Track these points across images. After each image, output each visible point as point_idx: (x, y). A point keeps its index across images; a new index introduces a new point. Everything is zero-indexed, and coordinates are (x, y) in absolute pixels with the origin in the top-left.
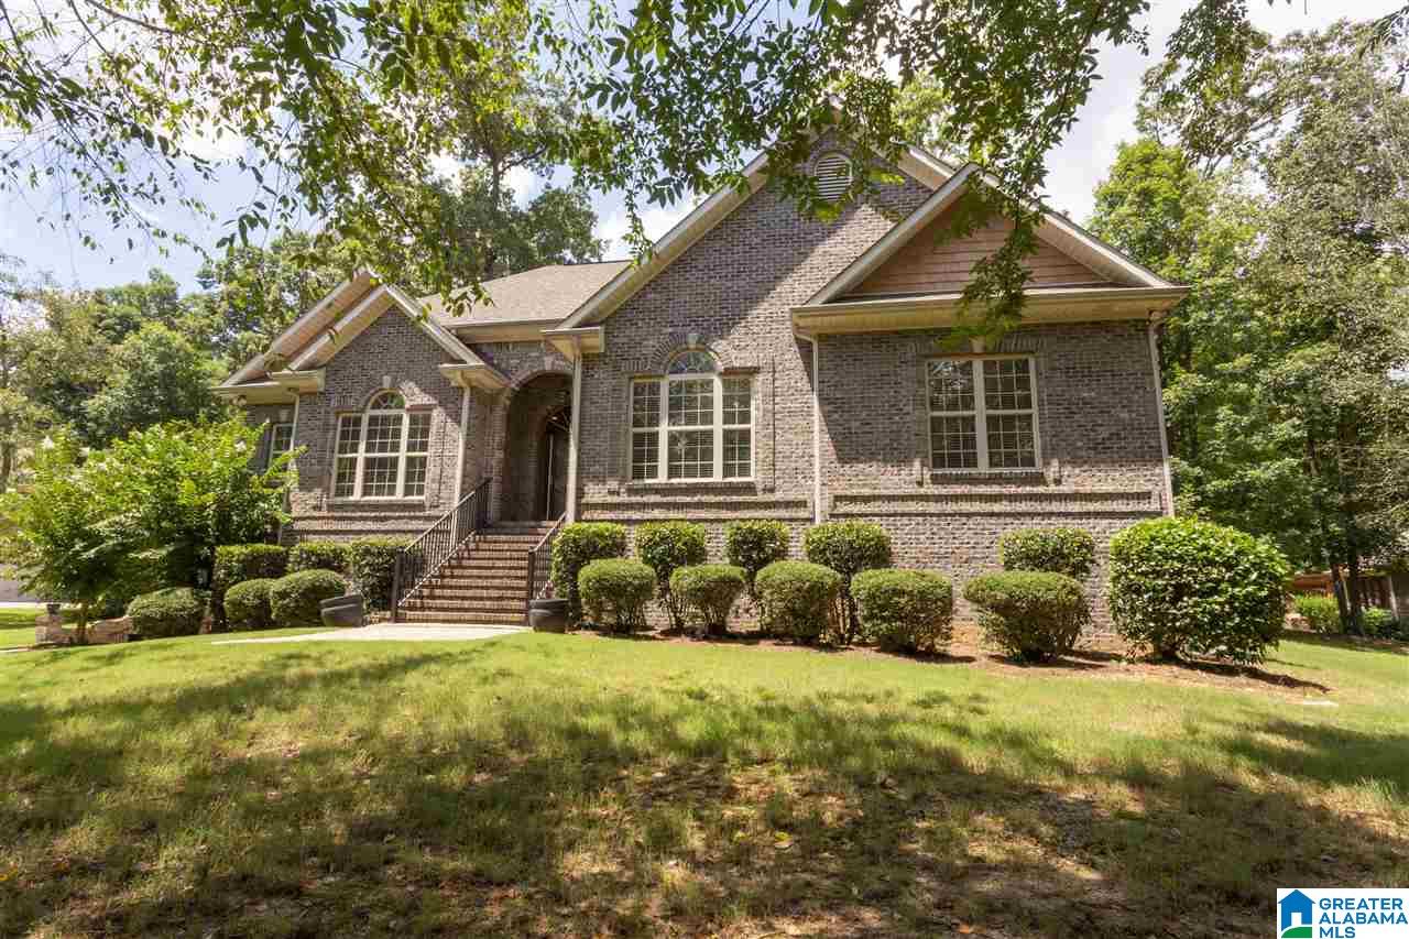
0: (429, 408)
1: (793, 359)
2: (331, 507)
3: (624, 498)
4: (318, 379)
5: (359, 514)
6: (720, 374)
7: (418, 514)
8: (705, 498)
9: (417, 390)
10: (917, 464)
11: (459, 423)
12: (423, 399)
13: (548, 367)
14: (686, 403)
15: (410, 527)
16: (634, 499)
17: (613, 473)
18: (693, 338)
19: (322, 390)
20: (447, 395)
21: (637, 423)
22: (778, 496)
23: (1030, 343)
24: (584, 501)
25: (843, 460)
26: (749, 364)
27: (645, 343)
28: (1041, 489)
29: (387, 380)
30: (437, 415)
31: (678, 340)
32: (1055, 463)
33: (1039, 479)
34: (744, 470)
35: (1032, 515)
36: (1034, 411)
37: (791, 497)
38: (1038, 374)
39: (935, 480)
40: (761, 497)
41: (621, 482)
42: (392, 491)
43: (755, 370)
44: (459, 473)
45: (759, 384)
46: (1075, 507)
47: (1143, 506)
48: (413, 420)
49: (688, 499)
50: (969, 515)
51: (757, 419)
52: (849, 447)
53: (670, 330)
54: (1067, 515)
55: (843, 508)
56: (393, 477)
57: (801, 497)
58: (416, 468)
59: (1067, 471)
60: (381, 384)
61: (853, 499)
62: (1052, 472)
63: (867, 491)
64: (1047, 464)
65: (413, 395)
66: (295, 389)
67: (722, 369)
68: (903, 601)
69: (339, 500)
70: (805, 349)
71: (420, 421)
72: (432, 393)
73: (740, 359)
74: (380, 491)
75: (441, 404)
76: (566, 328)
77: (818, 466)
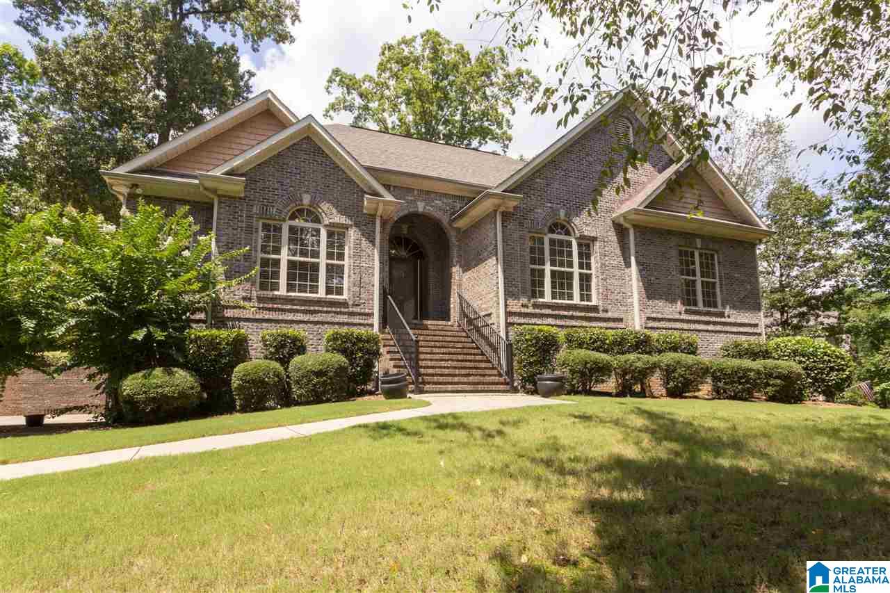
0: (347, 227)
1: (612, 236)
2: (260, 299)
3: (530, 310)
4: (237, 187)
5: (289, 307)
6: (576, 239)
7: (343, 310)
8: (562, 313)
9: (334, 211)
10: (679, 303)
11: (372, 242)
12: (342, 220)
13: (421, 210)
14: (560, 250)
15: (337, 320)
16: (537, 311)
17: (524, 293)
18: (562, 213)
19: (242, 195)
20: (365, 223)
21: (533, 261)
22: (609, 315)
23: (717, 247)
24: (508, 310)
25: (649, 298)
26: (592, 235)
27: (536, 210)
28: (723, 320)
29: (306, 199)
30: (353, 235)
31: (555, 212)
32: (728, 307)
33: (722, 315)
34: (589, 298)
35: (720, 332)
36: (717, 280)
37: (616, 315)
38: (719, 262)
39: (687, 312)
40: (602, 315)
41: (529, 300)
42: (314, 289)
43: (594, 239)
44: (376, 280)
45: (597, 247)
46: (735, 329)
47: (755, 331)
48: (330, 235)
49: (566, 313)
50: (699, 331)
51: (597, 268)
52: (652, 291)
53: (549, 205)
54: (732, 333)
55: (652, 324)
56: (315, 279)
57: (621, 317)
58: (336, 273)
59: (732, 312)
60: (301, 200)
61: (654, 319)
62: (727, 311)
63: (660, 316)
64: (725, 308)
65: (331, 215)
66: (214, 191)
67: (578, 235)
68: (752, 374)
69: (270, 294)
70: (620, 230)
71: (336, 236)
72: (349, 216)
73: (589, 231)
74: (303, 289)
75: (357, 225)
76: (499, 191)
77: (635, 300)
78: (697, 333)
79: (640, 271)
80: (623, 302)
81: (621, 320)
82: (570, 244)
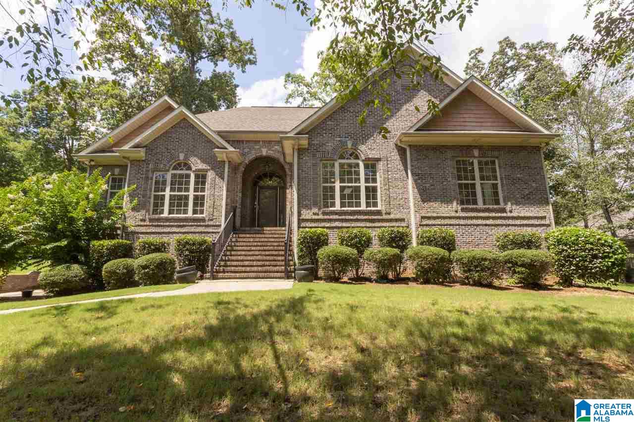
0: (207, 171)
1: (395, 156)
2: (151, 220)
3: (321, 217)
4: (142, 154)
5: (168, 224)
6: (363, 161)
7: (202, 224)
9: (199, 161)
10: (455, 204)
11: (223, 179)
12: (201, 166)
13: (264, 154)
14: (349, 173)
15: (197, 230)
16: (326, 217)
17: (315, 204)
18: (349, 144)
19: (144, 159)
20: (217, 166)
21: (326, 181)
22: (392, 216)
23: (496, 153)
24: (301, 218)
25: (424, 201)
26: (376, 157)
27: (327, 144)
28: (504, 215)
29: (182, 156)
30: (211, 175)
31: (343, 144)
32: (509, 204)
33: (503, 210)
34: (375, 205)
35: (502, 225)
36: (499, 182)
37: (398, 216)
38: (500, 167)
39: (463, 210)
40: (385, 217)
41: (319, 210)
42: (185, 212)
43: (379, 160)
44: (224, 203)
45: (380, 166)
46: (518, 222)
47: (543, 222)
48: (197, 176)
49: (352, 217)
50: (478, 225)
51: (380, 181)
52: (426, 195)
53: (338, 139)
54: (515, 225)
55: (425, 222)
56: (186, 205)
57: (402, 217)
58: (199, 201)
59: (514, 207)
60: (178, 157)
61: (429, 218)
62: (509, 207)
63: (435, 215)
64: (506, 204)
65: (197, 164)
66: (128, 158)
67: (364, 158)
68: (487, 263)
69: (157, 216)
70: (402, 151)
71: (201, 179)
72: (208, 163)
73: (372, 154)
74: (179, 212)
75: (212, 169)
76: (291, 135)
77: (412, 204)
78: (475, 227)
79: (415, 181)
80: (405, 206)
82: (358, 165)
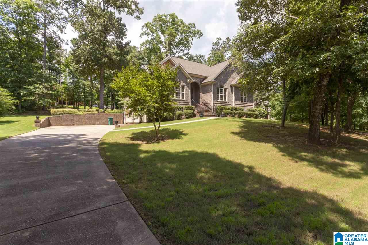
0: (185, 85)
1: (230, 88)
3: (217, 102)
5: (177, 101)
7: (185, 102)
9: (183, 82)
10: (240, 101)
11: (189, 88)
12: (184, 84)
13: (195, 81)
14: (221, 90)
17: (216, 99)
18: (222, 84)
20: (187, 84)
21: (217, 93)
24: (214, 102)
27: (218, 83)
29: (178, 80)
30: (186, 87)
33: (247, 103)
34: (226, 100)
35: (247, 107)
36: (247, 97)
39: (242, 103)
40: (228, 103)
42: (180, 98)
43: (227, 89)
44: (190, 96)
46: (249, 106)
47: (252, 106)
48: (182, 87)
49: (222, 103)
50: (244, 106)
51: (227, 94)
52: (236, 99)
53: (220, 82)
55: (236, 105)
56: (180, 96)
58: (183, 94)
62: (248, 103)
67: (224, 88)
70: (231, 86)
71: (183, 87)
72: (185, 83)
73: (226, 87)
74: (178, 98)
75: (186, 85)
76: (213, 80)
77: (234, 100)
79: (235, 95)
80: (231, 101)
81: (230, 104)
82: (223, 90)
